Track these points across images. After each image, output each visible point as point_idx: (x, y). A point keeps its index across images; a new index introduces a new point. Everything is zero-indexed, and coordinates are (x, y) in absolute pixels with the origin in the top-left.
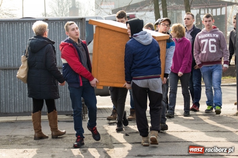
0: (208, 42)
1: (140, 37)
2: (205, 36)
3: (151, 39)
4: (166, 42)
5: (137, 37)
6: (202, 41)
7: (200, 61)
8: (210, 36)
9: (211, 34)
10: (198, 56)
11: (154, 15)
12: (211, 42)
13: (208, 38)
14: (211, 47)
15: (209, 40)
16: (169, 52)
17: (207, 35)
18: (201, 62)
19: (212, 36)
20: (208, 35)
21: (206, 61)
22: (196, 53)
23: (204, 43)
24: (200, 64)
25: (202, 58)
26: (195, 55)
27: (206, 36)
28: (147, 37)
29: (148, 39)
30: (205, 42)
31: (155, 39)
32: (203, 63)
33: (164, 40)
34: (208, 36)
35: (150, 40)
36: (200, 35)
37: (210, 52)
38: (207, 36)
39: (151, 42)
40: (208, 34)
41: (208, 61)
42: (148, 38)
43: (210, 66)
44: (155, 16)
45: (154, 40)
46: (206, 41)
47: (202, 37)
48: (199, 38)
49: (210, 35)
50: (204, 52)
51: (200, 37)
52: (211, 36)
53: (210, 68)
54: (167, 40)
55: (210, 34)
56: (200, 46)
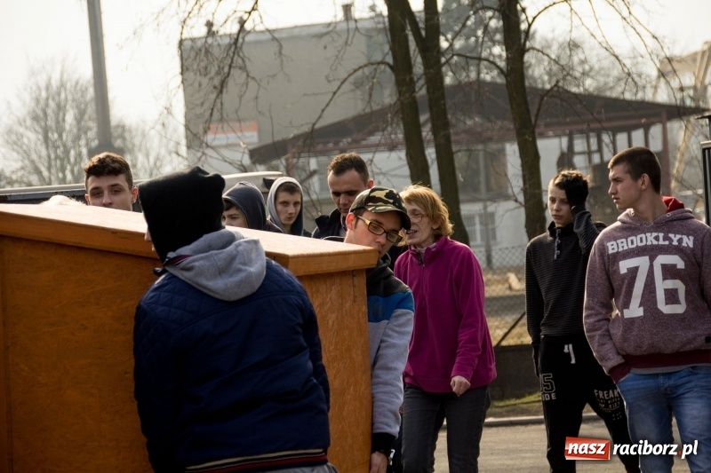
0: (651, 267)
1: (197, 264)
2: (637, 241)
3: (257, 268)
4: (361, 282)
5: (185, 262)
6: (624, 266)
7: (618, 354)
8: (655, 243)
9: (661, 235)
10: (608, 331)
11: (404, 162)
12: (664, 267)
13: (651, 252)
14: (665, 290)
15: (652, 260)
16: (389, 336)
17: (643, 236)
18: (624, 357)
19: (667, 243)
20: (649, 239)
21: (645, 349)
22: (596, 315)
23: (633, 272)
24: (620, 365)
25: (625, 340)
26: (593, 324)
27: (640, 244)
28: (232, 258)
29: (240, 270)
30: (636, 269)
31: (286, 267)
32: (630, 361)
33: (352, 273)
34: (649, 243)
35: (250, 275)
36: (615, 239)
37: (660, 312)
38: (644, 243)
39: (257, 284)
40: (648, 235)
41: (652, 351)
42: (236, 265)
43: (663, 374)
44: (410, 168)
45: (280, 274)
46: (642, 262)
47: (624, 245)
48: (611, 252)
49: (657, 238)
50: (635, 310)
51: (612, 248)
52: (661, 242)
53: (661, 380)
54: (368, 271)
55: (655, 234)
56: (615, 285)
